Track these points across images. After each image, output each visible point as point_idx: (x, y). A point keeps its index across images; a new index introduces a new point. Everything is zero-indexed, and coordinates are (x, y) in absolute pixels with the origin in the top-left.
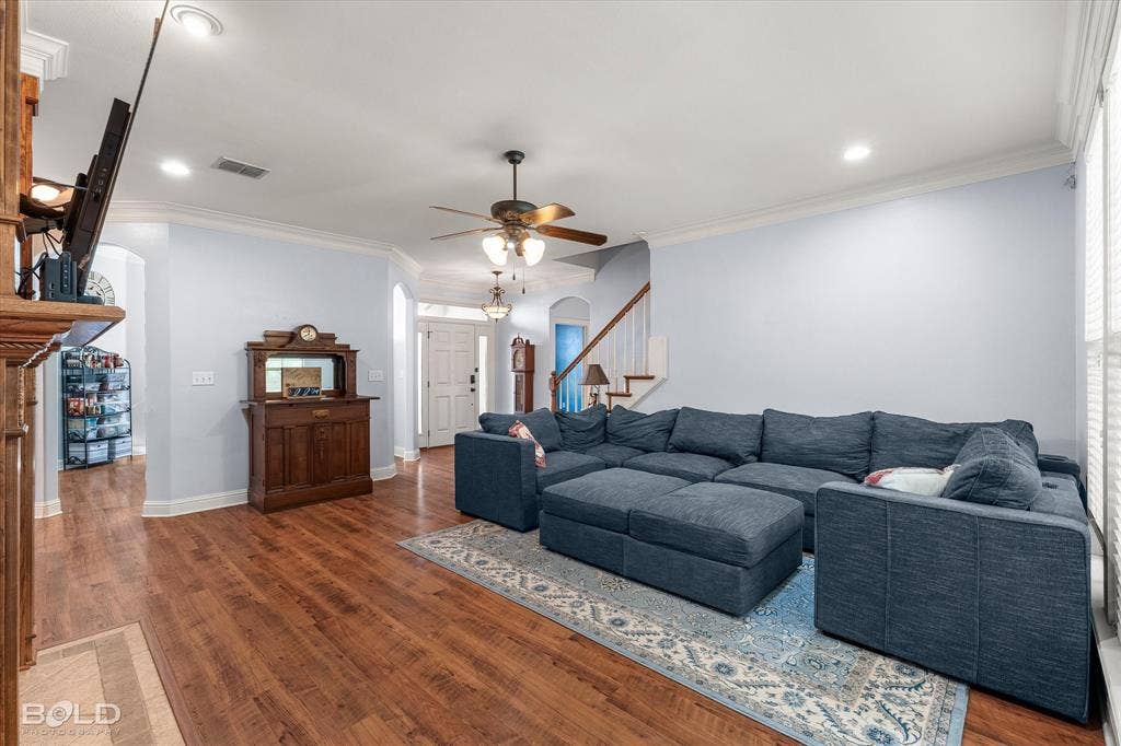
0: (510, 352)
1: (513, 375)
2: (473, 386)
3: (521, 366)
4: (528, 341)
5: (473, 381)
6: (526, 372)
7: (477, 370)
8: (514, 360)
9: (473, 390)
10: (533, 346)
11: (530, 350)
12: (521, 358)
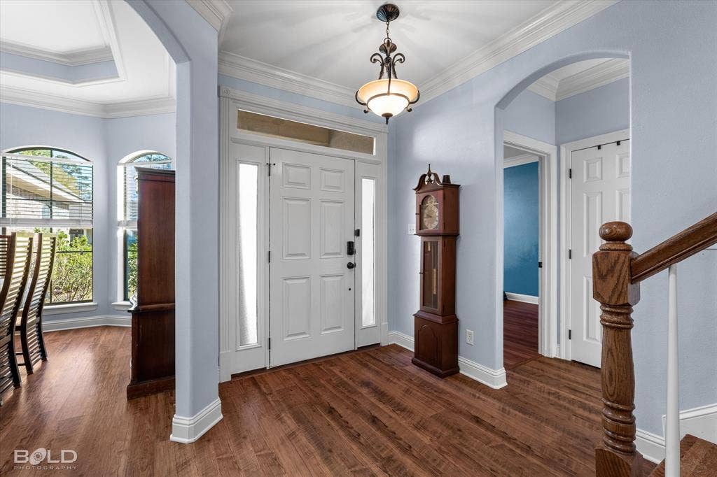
0: (413, 200)
1: (417, 243)
2: (351, 259)
3: (434, 224)
4: (447, 178)
5: (351, 249)
6: (444, 236)
7: (358, 233)
8: (421, 214)
9: (351, 266)
10: (457, 187)
11: (450, 192)
12: (435, 209)
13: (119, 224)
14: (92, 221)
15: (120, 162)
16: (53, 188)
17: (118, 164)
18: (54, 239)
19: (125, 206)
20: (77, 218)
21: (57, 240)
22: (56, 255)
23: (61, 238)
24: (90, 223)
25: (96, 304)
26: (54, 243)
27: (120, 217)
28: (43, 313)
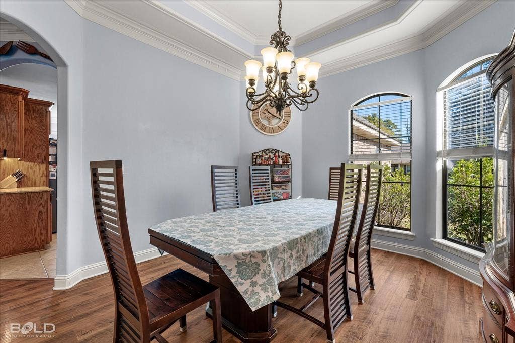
13: (439, 154)
14: (411, 154)
15: (440, 87)
16: (381, 135)
17: (437, 90)
18: (380, 170)
19: (445, 134)
20: (398, 152)
21: (383, 172)
22: (382, 184)
23: (386, 170)
24: (409, 156)
25: (414, 234)
26: (380, 174)
27: (439, 147)
28: (373, 232)
